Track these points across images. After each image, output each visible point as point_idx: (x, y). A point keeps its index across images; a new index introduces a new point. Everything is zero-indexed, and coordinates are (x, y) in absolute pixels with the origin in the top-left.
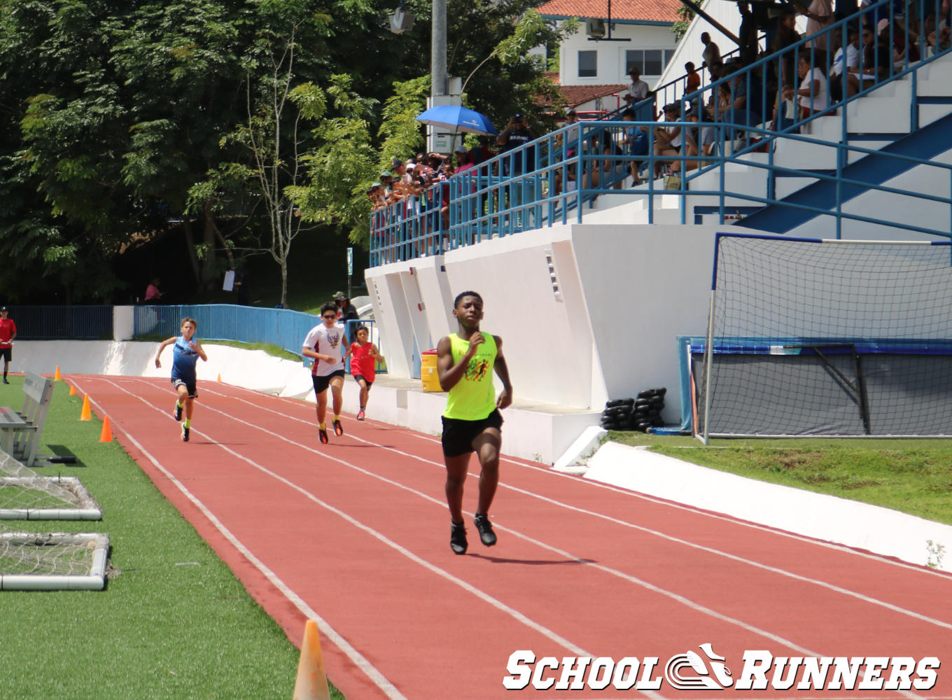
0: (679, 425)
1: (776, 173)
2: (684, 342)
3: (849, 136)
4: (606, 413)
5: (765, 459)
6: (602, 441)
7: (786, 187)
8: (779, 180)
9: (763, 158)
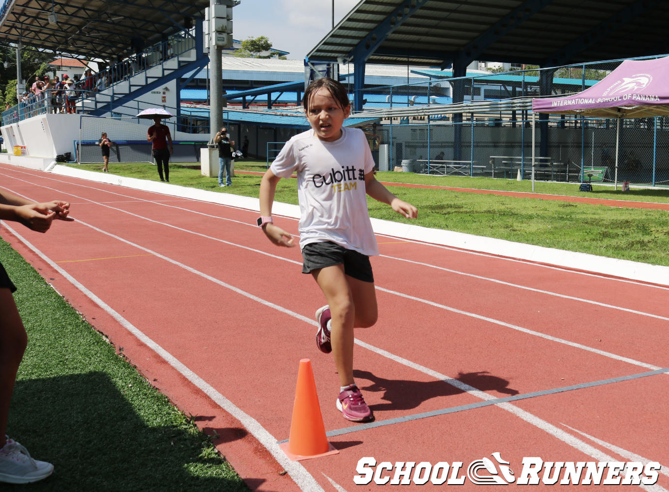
0: (74, 161)
1: (97, 102)
2: (75, 141)
3: (114, 94)
4: (57, 158)
5: (94, 168)
6: (56, 165)
7: (99, 106)
8: (98, 104)
9: (94, 99)
